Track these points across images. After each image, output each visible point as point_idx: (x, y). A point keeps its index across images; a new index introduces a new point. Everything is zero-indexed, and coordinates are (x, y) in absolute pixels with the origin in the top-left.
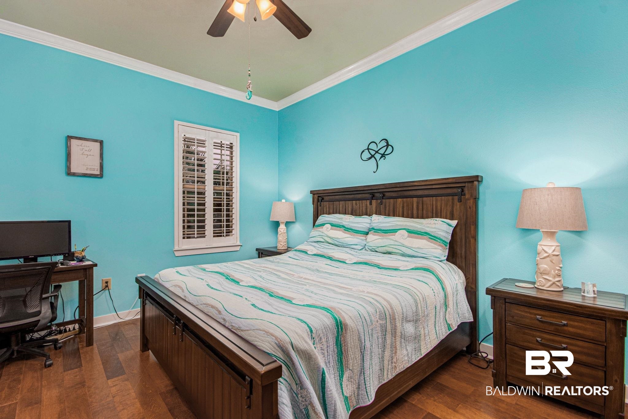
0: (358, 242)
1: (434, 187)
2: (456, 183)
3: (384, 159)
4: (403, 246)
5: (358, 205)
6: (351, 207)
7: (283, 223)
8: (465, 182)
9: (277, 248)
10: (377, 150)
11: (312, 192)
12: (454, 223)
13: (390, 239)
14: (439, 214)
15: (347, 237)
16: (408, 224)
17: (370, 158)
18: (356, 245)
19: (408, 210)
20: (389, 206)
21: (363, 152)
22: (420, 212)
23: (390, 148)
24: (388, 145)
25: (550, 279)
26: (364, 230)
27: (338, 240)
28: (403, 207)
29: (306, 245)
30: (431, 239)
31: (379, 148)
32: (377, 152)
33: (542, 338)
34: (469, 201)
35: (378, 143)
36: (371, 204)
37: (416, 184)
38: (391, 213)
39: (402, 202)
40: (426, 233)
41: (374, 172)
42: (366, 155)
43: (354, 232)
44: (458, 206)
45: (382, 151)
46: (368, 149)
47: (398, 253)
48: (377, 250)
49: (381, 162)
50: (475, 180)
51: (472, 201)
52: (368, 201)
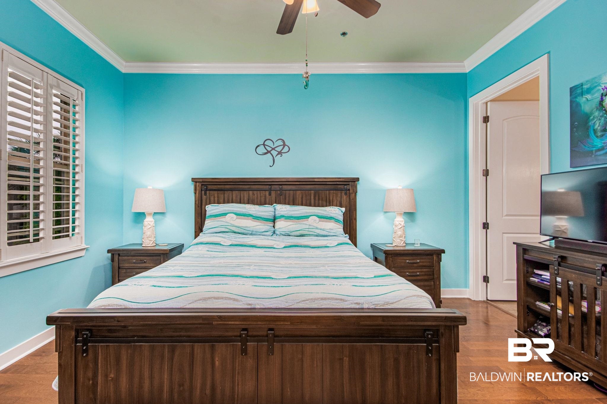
0: (269, 229)
1: (328, 183)
2: (345, 182)
3: (281, 156)
4: (317, 228)
5: (256, 195)
6: (248, 197)
7: (150, 214)
8: (349, 182)
9: (143, 245)
10: (273, 147)
11: (194, 180)
12: (343, 209)
13: (304, 224)
14: (332, 203)
15: (257, 225)
16: (317, 211)
17: (266, 154)
18: (267, 232)
19: (307, 200)
20: (289, 197)
21: (258, 146)
22: (317, 202)
23: (286, 148)
24: (284, 145)
25: (403, 239)
26: (270, 218)
27: (246, 229)
28: (302, 198)
29: (210, 237)
30: (336, 221)
31: (275, 146)
32: (273, 149)
33: (409, 272)
34: (352, 195)
35: (274, 142)
36: (270, 195)
37: (316, 180)
38: (291, 203)
39: (301, 193)
40: (331, 217)
41: (270, 166)
42: (261, 150)
43: (264, 220)
44: (345, 198)
45: (279, 149)
46: (264, 145)
47: (312, 235)
48: (290, 234)
49: (278, 159)
50: (355, 180)
51: (354, 194)
52: (267, 193)
